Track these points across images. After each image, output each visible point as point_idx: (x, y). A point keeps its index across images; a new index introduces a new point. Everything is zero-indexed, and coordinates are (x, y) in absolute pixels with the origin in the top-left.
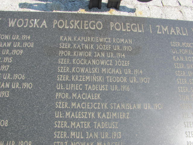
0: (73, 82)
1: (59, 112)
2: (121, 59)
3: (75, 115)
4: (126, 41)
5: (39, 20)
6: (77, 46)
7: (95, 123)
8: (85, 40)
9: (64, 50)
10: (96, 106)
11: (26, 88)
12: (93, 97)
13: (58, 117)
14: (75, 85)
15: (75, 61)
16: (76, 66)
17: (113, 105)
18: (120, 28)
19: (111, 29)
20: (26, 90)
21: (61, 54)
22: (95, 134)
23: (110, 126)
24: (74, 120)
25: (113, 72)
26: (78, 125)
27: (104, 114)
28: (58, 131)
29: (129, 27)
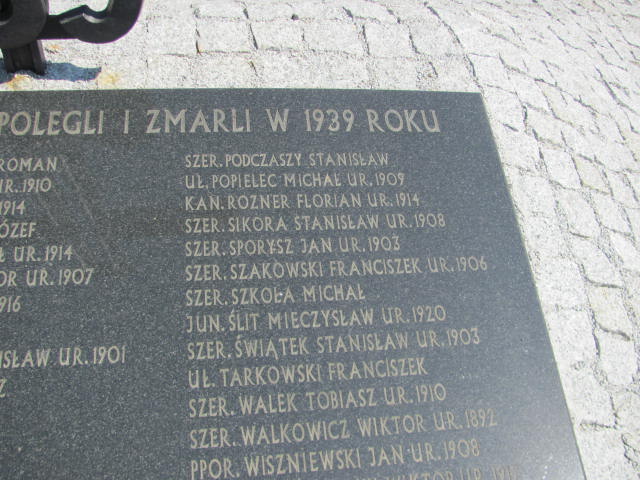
2: (13, 218)
18: (28, 127)
29: (56, 123)
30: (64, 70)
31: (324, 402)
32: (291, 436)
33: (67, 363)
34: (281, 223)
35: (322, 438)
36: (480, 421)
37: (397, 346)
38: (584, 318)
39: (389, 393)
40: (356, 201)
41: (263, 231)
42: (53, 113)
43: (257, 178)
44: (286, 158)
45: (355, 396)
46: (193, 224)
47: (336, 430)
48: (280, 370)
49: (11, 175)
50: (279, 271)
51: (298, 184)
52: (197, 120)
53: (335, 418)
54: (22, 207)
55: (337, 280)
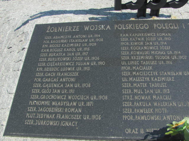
0: (133, 60)
1: (125, 78)
2: (164, 45)
3: (136, 79)
4: (166, 34)
5: (104, 25)
6: (132, 39)
7: (150, 84)
8: (138, 35)
9: (124, 42)
10: (150, 73)
11: (101, 64)
12: (147, 68)
13: (124, 81)
14: (134, 62)
15: (133, 48)
16: (133, 50)
17: (162, 73)
18: (161, 27)
19: (155, 28)
20: (101, 66)
21: (122, 44)
22: (151, 91)
23: (161, 85)
24: (135, 82)
25: (160, 53)
26: (139, 85)
27: (156, 78)
28: (125, 89)
29: (167, 26)
49: (161, 37)
54: (166, 43)
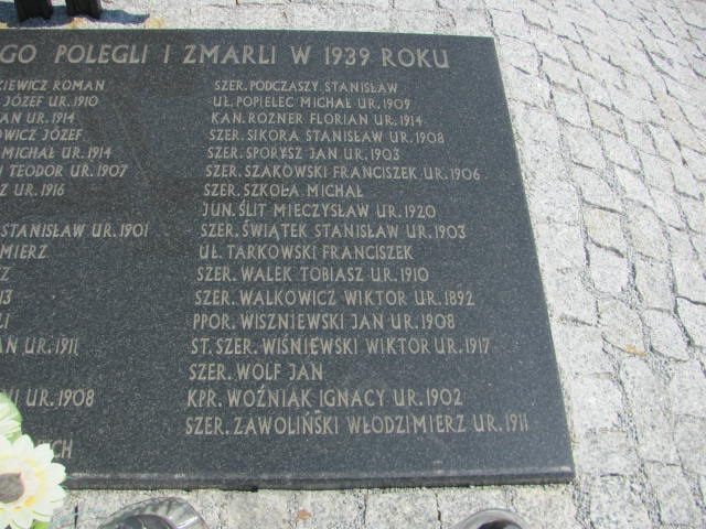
2: (63, 125)
4: (89, 85)
17: (9, 229)
18: (82, 57)
19: (57, 61)
25: (32, 155)
29: (106, 54)
30: (116, 16)
31: (316, 274)
32: (283, 300)
33: (98, 235)
34: (294, 135)
35: (311, 303)
36: (459, 300)
37: (388, 236)
38: (576, 232)
39: (376, 272)
40: (364, 120)
41: (278, 141)
42: (103, 47)
43: (277, 99)
44: (304, 85)
45: (345, 272)
46: (216, 134)
47: (325, 298)
48: (279, 247)
49: (65, 93)
50: (287, 171)
51: (312, 105)
52: (228, 53)
53: (324, 288)
54: (72, 117)
55: (339, 181)
